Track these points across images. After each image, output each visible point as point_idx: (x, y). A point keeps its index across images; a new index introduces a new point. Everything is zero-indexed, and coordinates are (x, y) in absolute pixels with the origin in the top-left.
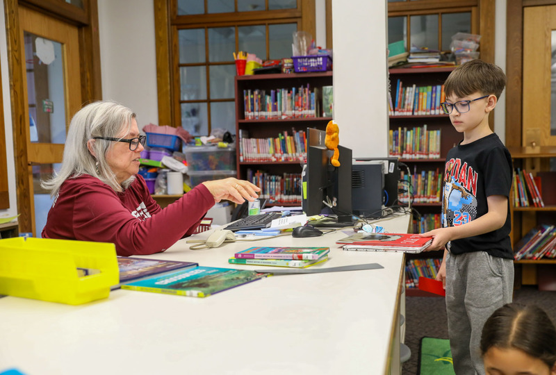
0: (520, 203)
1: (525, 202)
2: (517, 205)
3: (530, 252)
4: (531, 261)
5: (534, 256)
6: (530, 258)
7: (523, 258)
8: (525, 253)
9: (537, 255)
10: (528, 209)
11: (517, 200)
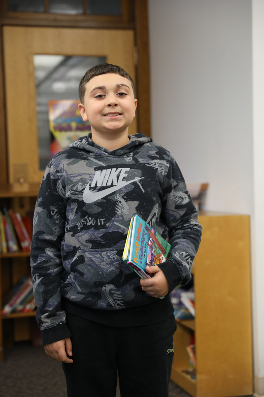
0: (8, 248)
1: (14, 247)
2: (5, 250)
3: (21, 303)
4: (22, 315)
5: (24, 308)
6: (22, 311)
7: (14, 311)
8: (15, 306)
9: (28, 307)
10: (17, 254)
11: (4, 244)
